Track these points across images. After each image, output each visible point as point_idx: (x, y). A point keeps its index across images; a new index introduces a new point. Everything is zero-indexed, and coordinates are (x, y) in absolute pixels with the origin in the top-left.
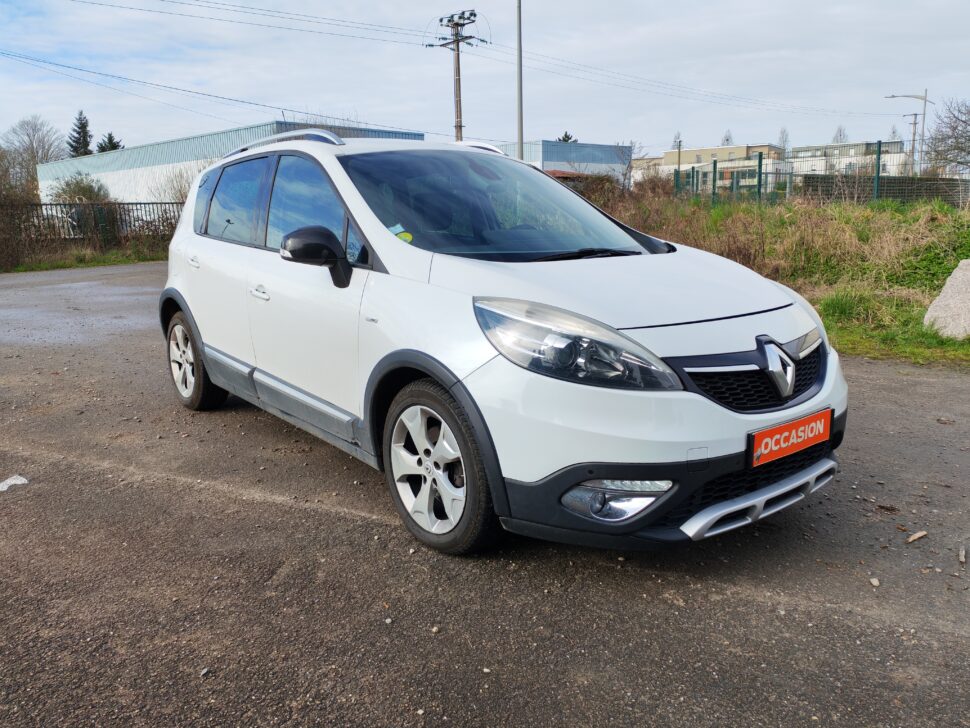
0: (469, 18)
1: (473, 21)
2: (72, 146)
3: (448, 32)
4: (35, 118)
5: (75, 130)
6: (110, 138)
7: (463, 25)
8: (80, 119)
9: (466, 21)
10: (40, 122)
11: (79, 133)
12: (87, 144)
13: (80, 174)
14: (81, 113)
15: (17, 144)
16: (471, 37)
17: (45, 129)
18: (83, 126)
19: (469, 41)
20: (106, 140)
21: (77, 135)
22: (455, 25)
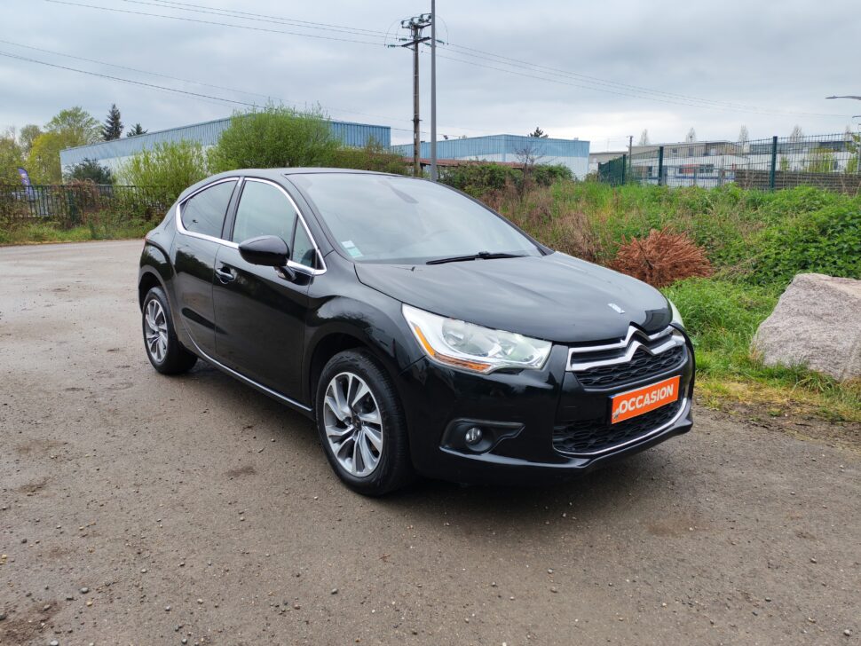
0: (427, 21)
2: (106, 135)
3: (408, 34)
4: (76, 109)
5: (108, 122)
6: (138, 128)
7: (422, 27)
8: (113, 112)
9: (426, 24)
11: (112, 124)
12: (118, 133)
13: (88, 161)
14: (114, 107)
17: (85, 120)
18: (115, 118)
19: (427, 41)
20: (135, 130)
21: (110, 126)
22: (415, 28)
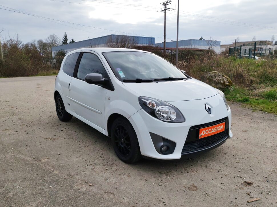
0: (169, 3)
1: (170, 3)
2: (63, 42)
3: (163, 7)
4: (54, 35)
5: (64, 38)
6: (73, 40)
7: (167, 5)
8: (65, 35)
9: (168, 3)
10: (55, 35)
11: (65, 39)
12: (66, 41)
13: (62, 50)
14: (65, 33)
15: (49, 42)
16: (169, 8)
17: (56, 37)
18: (66, 37)
19: (169, 9)
20: (72, 40)
21: (64, 39)
22: (165, 5)
